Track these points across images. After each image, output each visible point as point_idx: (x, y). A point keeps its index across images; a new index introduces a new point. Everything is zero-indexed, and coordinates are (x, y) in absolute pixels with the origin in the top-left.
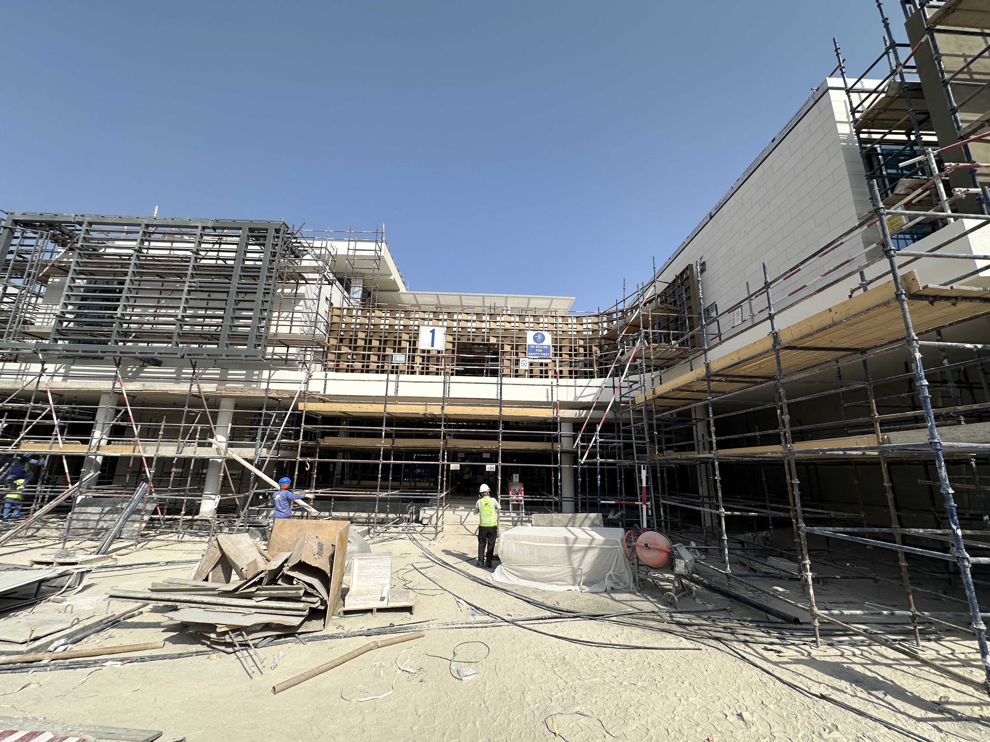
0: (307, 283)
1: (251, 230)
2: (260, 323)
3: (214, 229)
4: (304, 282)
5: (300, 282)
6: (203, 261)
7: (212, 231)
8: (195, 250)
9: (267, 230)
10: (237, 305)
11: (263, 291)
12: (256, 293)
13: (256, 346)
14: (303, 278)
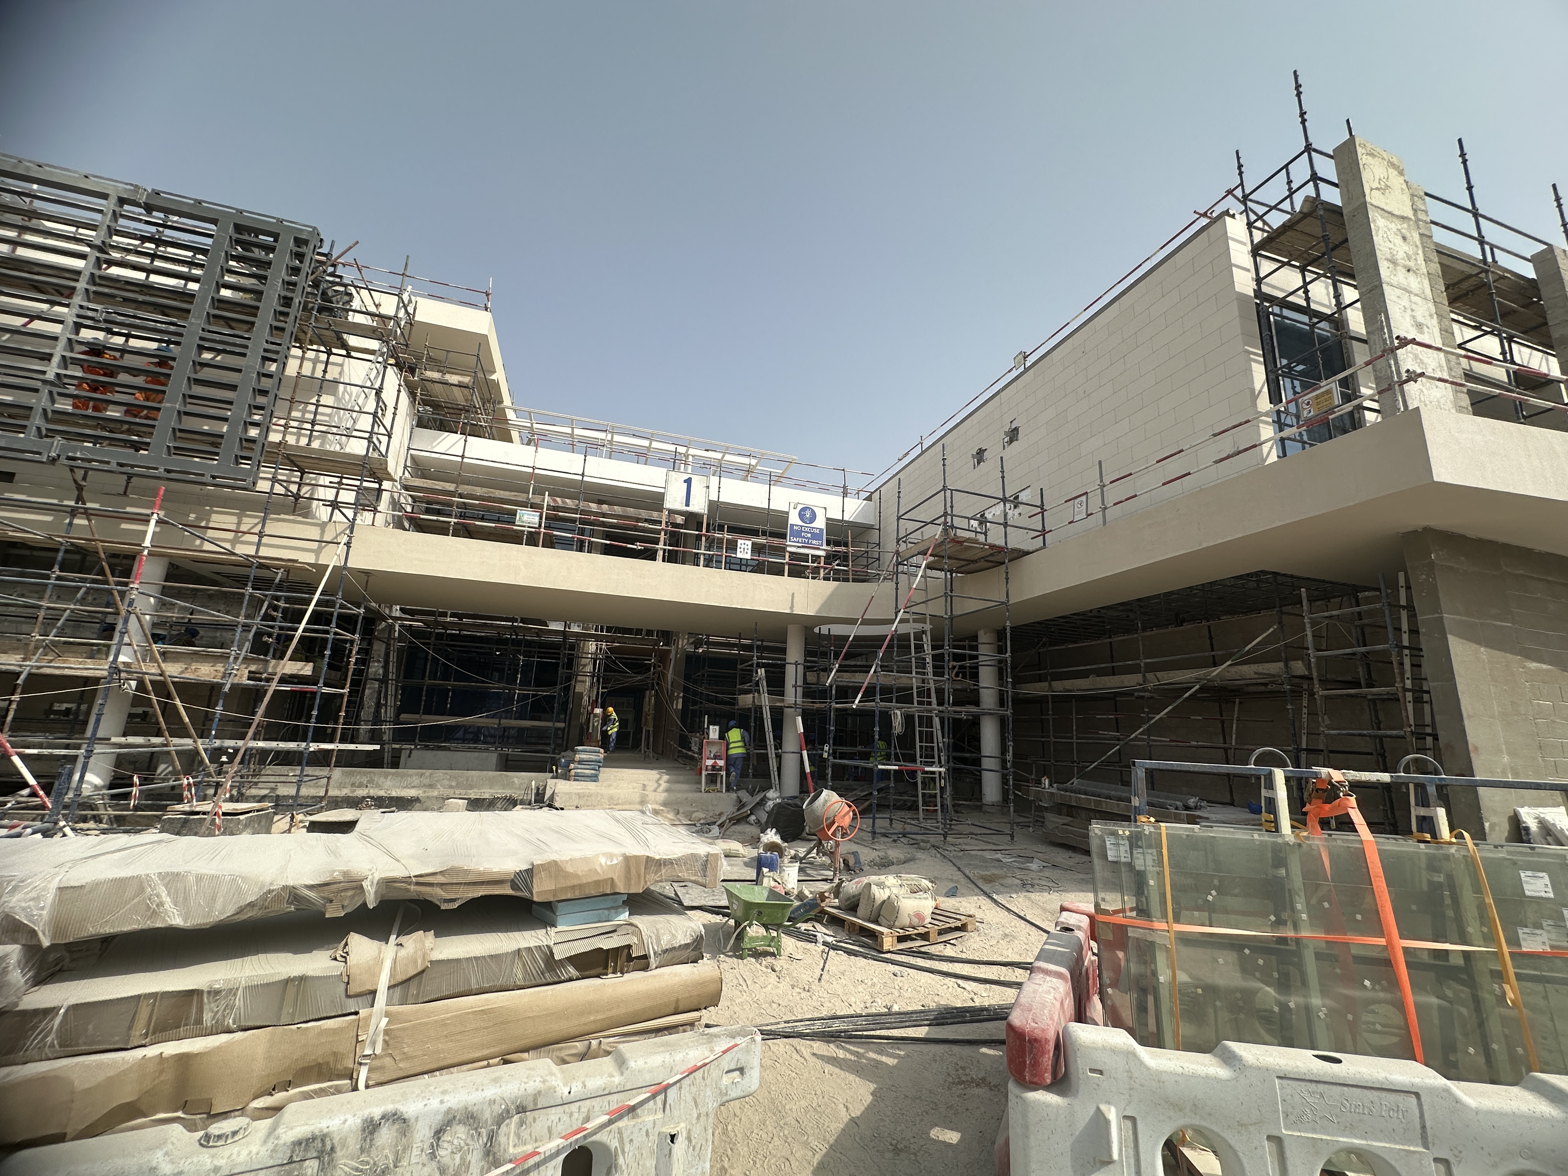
0: (349, 356)
1: (238, 228)
2: (251, 414)
3: (149, 208)
4: (344, 352)
5: (334, 351)
6: (114, 271)
7: (142, 211)
8: (98, 242)
9: (276, 237)
10: (196, 372)
11: (263, 354)
12: (244, 355)
13: (237, 459)
14: (344, 345)
